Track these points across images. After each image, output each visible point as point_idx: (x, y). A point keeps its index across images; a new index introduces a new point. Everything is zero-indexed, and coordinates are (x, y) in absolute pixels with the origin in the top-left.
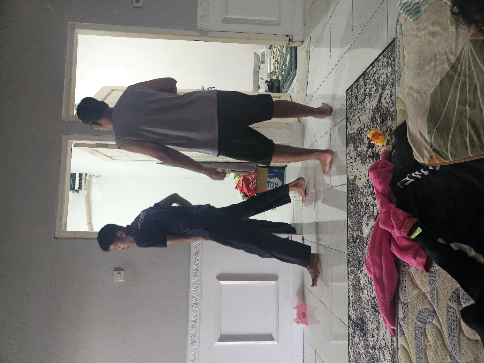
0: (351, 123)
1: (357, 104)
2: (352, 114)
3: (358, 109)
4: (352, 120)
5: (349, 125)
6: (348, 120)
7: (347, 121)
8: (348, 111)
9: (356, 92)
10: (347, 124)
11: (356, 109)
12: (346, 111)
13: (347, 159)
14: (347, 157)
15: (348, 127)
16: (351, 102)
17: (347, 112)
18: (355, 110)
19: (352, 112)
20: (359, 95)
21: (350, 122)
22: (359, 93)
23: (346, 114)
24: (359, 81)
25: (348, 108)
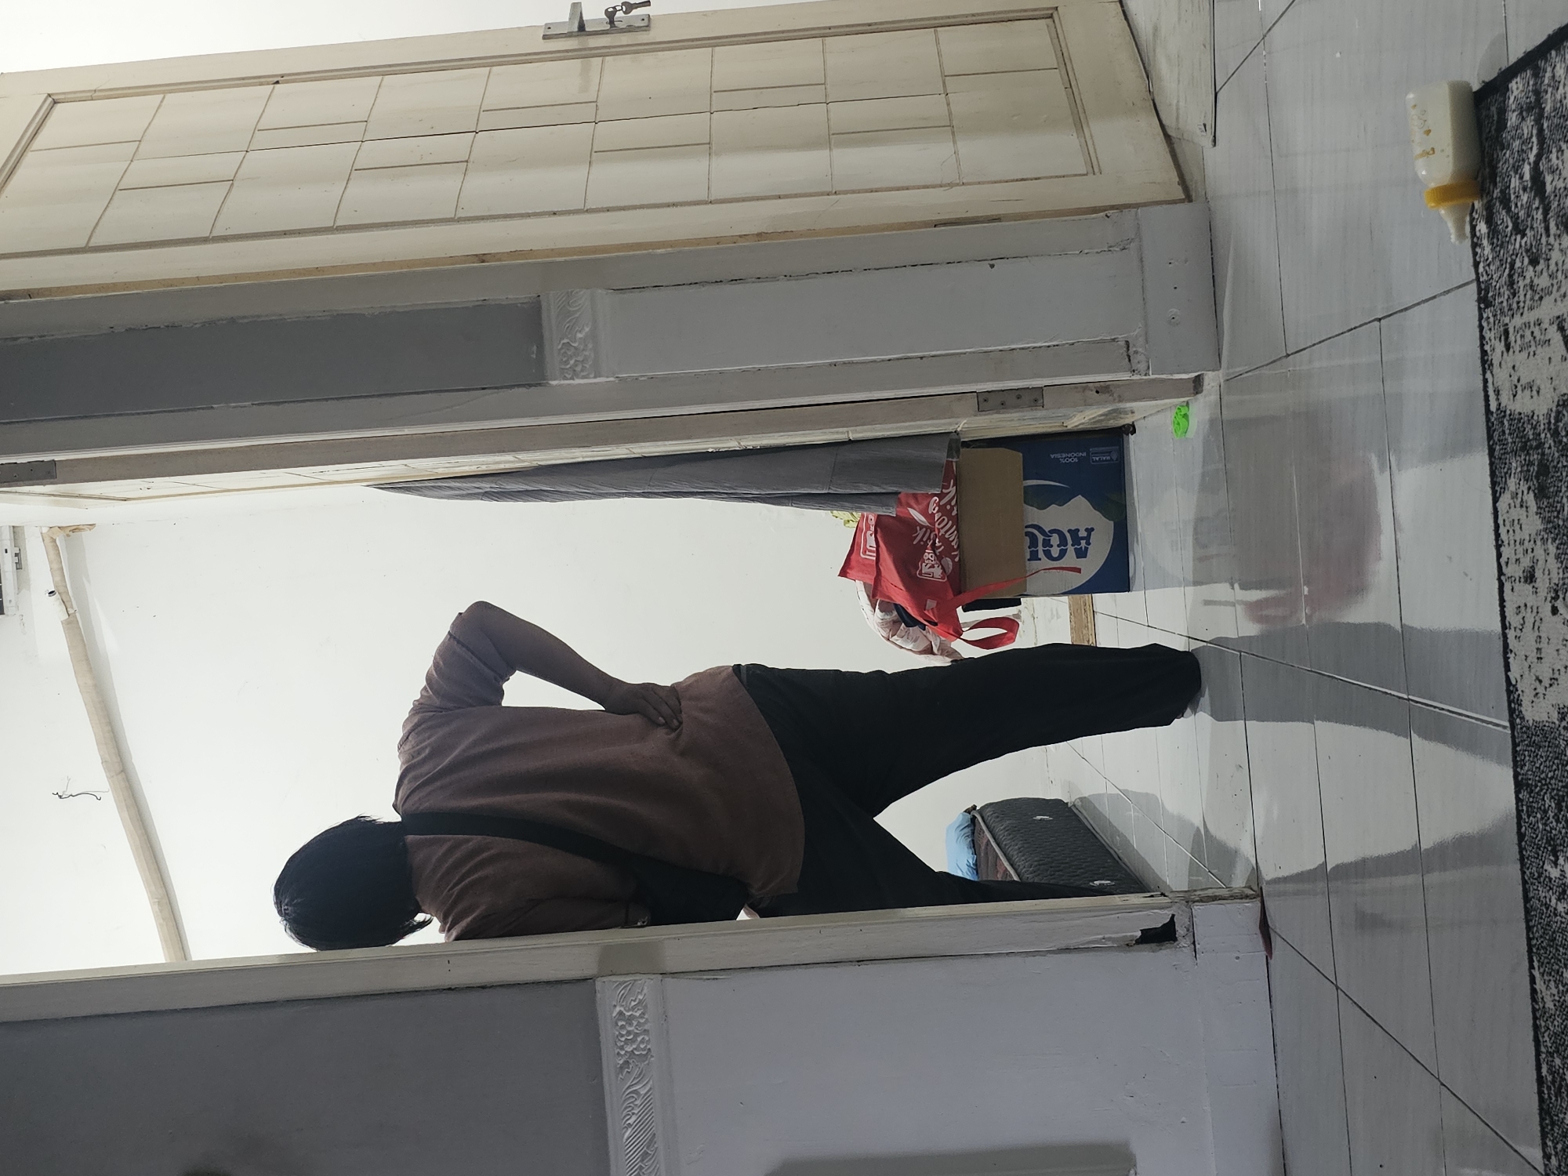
0: (1512, 338)
1: (1547, 229)
2: (1511, 283)
3: (1552, 262)
4: (1518, 321)
5: (1500, 347)
6: (1488, 313)
7: (1481, 318)
8: (1488, 250)
9: (1534, 139)
10: (1482, 338)
11: (1542, 261)
12: (1474, 246)
13: (1500, 572)
14: (1499, 555)
15: (1496, 358)
16: (1502, 191)
17: (1478, 250)
18: (1534, 262)
19: (1512, 265)
20: (1553, 171)
21: (1506, 332)
22: (1553, 156)
23: (1476, 265)
24: (1548, 74)
25: (1482, 228)
